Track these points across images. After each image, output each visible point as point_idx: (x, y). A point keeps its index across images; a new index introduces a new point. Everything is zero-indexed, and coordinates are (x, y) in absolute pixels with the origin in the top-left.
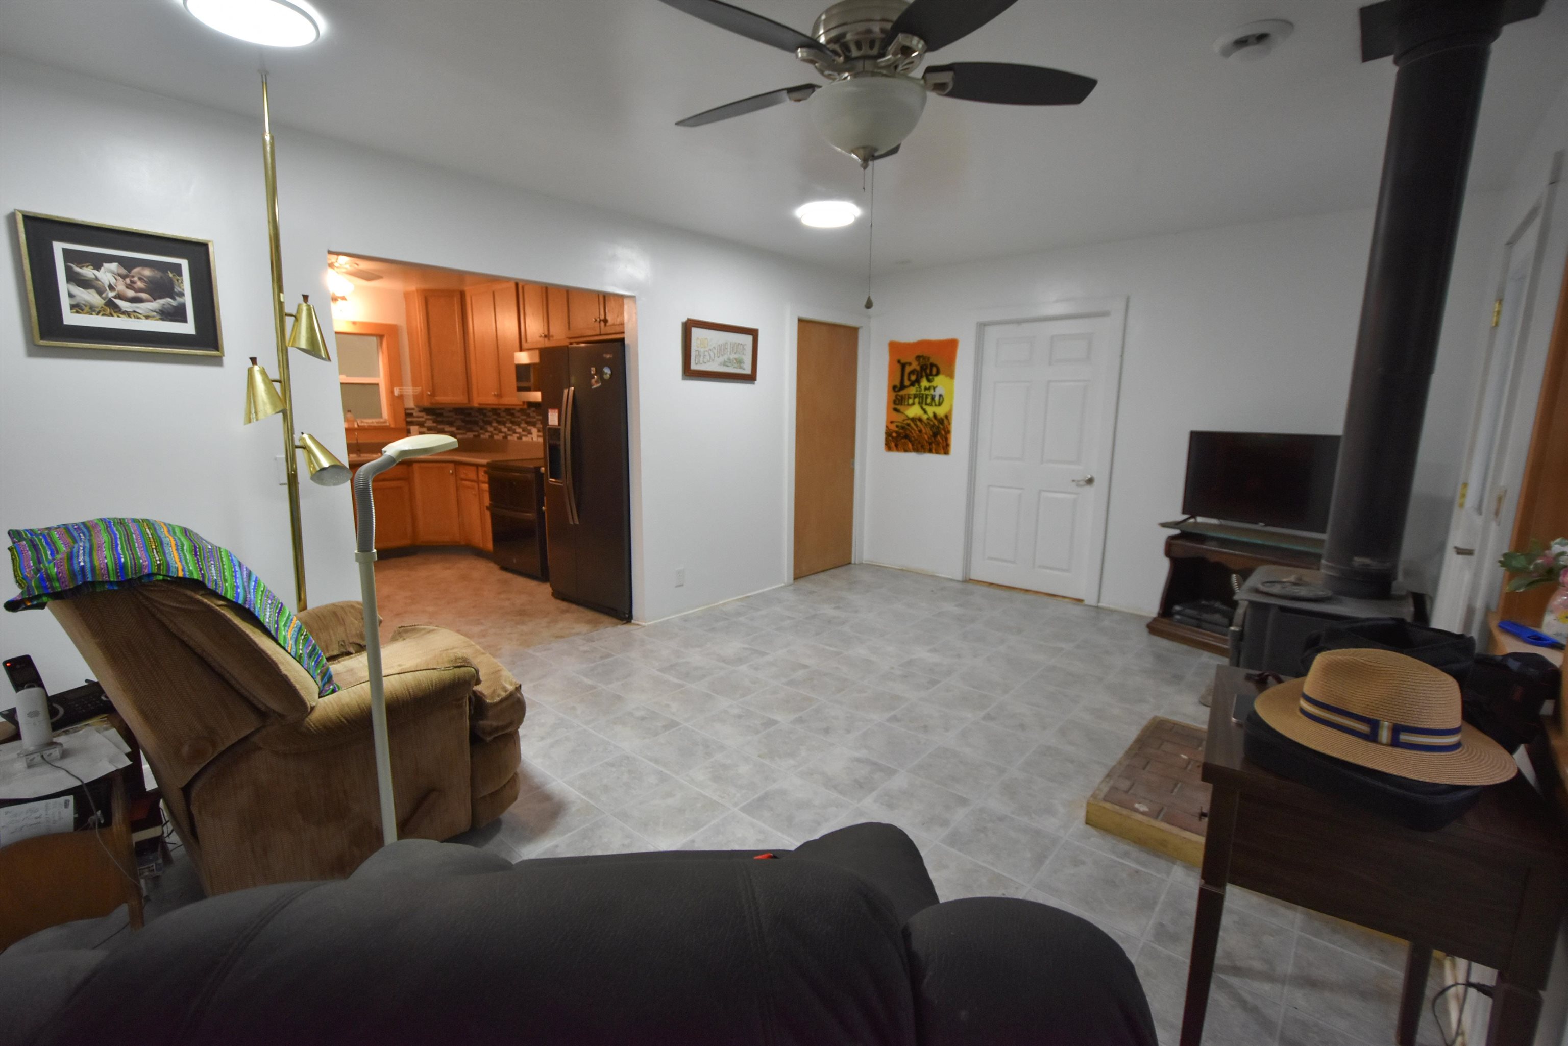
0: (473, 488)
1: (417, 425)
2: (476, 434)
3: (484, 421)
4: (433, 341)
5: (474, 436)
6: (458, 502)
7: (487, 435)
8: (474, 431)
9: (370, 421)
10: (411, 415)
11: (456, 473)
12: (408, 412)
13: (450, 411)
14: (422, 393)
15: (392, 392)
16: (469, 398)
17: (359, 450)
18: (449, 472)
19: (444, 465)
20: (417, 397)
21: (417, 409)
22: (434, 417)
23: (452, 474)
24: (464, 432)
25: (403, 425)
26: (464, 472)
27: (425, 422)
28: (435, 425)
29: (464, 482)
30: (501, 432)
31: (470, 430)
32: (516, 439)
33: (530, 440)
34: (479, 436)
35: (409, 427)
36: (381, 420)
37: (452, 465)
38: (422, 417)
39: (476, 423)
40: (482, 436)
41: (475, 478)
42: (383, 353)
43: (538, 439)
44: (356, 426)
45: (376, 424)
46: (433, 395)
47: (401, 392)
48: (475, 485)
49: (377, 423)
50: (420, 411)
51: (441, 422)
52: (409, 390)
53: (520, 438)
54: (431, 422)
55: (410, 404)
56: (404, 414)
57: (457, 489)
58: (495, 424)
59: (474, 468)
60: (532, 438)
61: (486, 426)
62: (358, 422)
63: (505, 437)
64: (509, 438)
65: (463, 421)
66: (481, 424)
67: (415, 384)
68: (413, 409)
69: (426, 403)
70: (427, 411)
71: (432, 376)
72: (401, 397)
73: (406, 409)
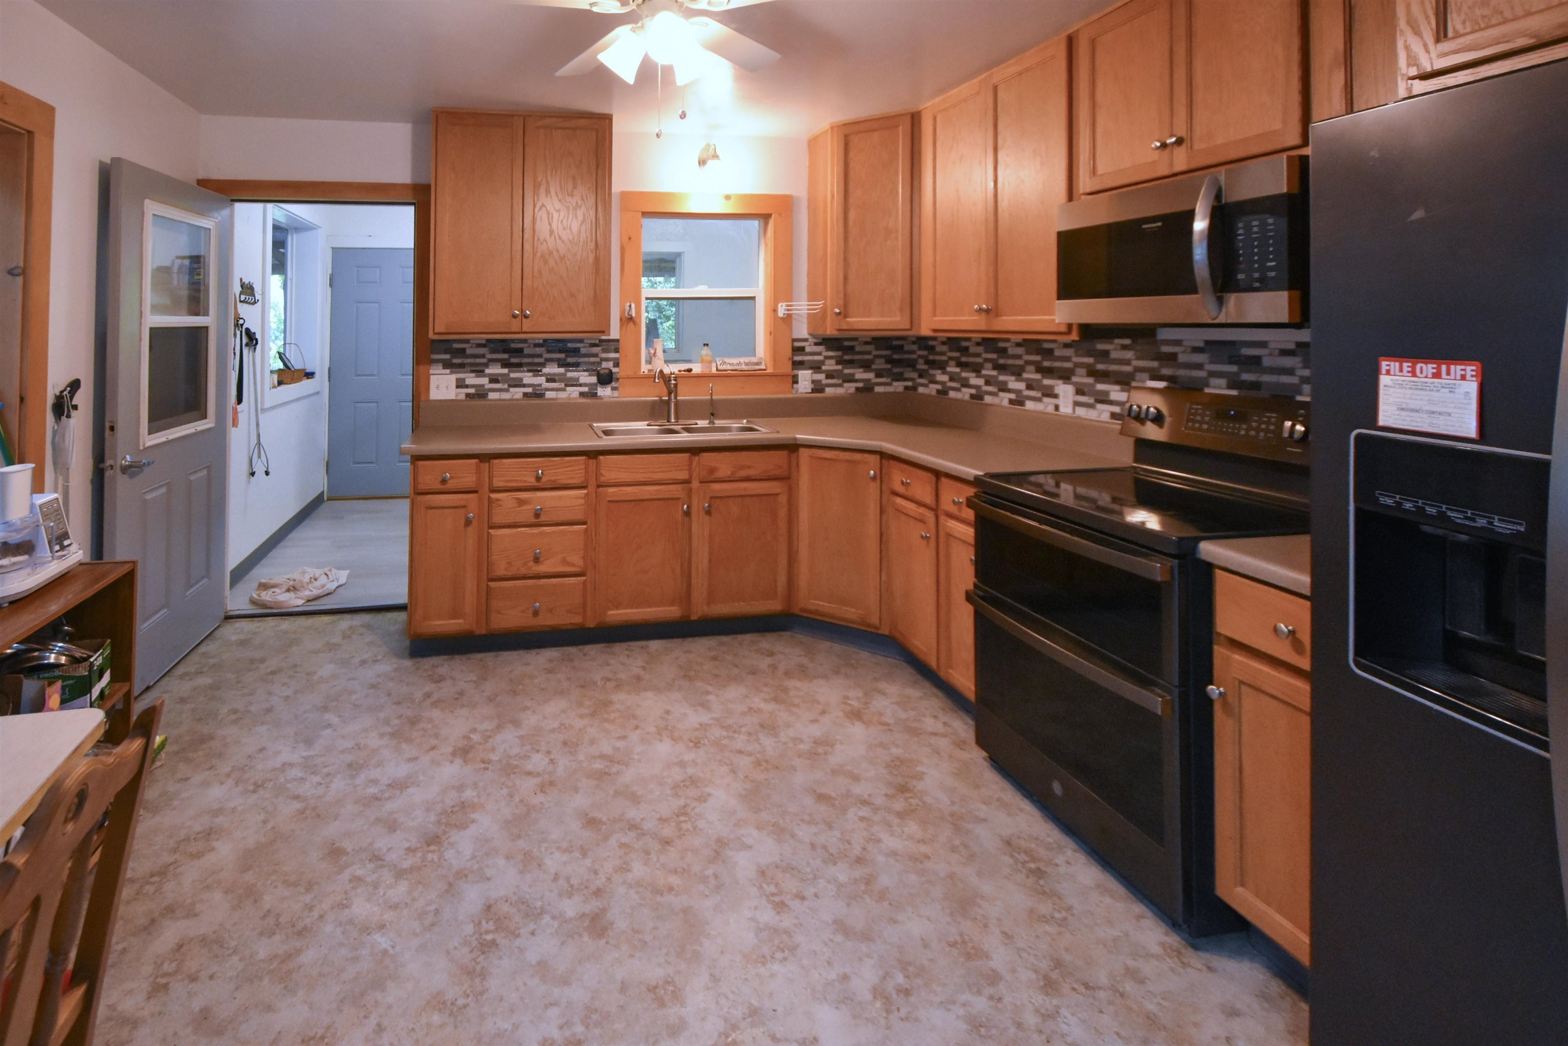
0: (922, 521)
1: (811, 368)
2: (910, 384)
3: (927, 362)
4: (852, 215)
5: (906, 388)
6: (882, 536)
7: (933, 389)
8: (905, 380)
9: (735, 361)
10: (801, 350)
11: (881, 478)
12: (797, 344)
13: (866, 343)
14: (824, 310)
15: (775, 311)
16: (913, 319)
17: (713, 415)
18: (869, 474)
19: (857, 456)
20: (813, 319)
21: (811, 340)
22: (839, 353)
23: (874, 478)
24: (889, 380)
25: (787, 368)
26: (897, 477)
27: (822, 363)
28: (839, 367)
29: (899, 501)
30: (966, 384)
31: (899, 378)
32: (1005, 402)
33: (1051, 409)
34: (914, 388)
35: (795, 372)
36: (754, 360)
37: (874, 459)
38: (819, 354)
39: (912, 365)
40: (921, 390)
41: (929, 499)
42: (766, 245)
43: (1074, 411)
44: (714, 370)
45: (744, 367)
46: (843, 314)
47: (788, 310)
48: (930, 516)
49: (747, 364)
50: (816, 344)
51: (850, 363)
52: (802, 307)
53: (1019, 402)
54: (833, 362)
55: (802, 331)
56: (790, 350)
57: (882, 511)
58: (952, 369)
59: (930, 477)
60: (1057, 408)
61: (932, 372)
62: (719, 363)
63: (978, 397)
64: (988, 399)
65: (889, 361)
66: (921, 366)
67: (813, 296)
68: (806, 340)
69: (830, 331)
70: (828, 342)
71: (846, 278)
72: (788, 319)
73: (794, 340)
